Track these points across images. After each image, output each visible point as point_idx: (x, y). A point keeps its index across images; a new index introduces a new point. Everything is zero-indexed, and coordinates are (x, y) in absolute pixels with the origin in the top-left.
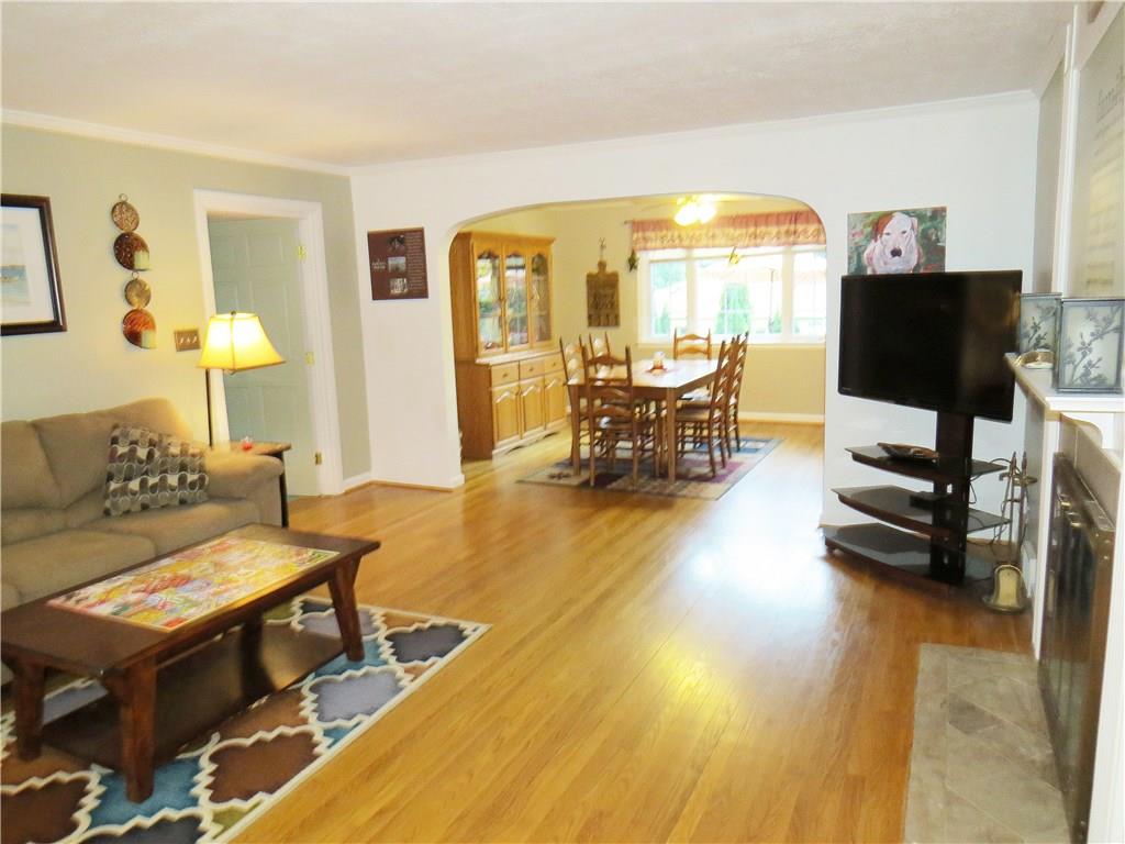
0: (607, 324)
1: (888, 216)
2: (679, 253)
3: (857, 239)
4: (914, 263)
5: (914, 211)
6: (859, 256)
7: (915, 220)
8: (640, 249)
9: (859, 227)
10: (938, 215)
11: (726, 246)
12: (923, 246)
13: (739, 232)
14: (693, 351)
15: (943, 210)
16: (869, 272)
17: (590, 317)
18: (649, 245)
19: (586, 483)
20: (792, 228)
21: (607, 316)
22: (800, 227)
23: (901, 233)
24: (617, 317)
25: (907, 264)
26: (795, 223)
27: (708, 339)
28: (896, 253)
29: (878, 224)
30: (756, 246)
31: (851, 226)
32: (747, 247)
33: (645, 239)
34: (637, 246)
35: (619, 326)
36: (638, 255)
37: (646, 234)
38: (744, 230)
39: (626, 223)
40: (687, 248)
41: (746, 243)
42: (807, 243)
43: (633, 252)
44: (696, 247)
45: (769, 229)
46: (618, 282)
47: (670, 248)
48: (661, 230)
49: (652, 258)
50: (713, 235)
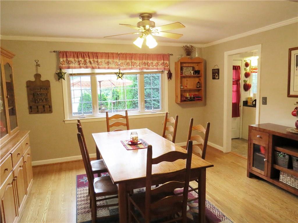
0: (44, 112)
2: (88, 71)
8: (65, 68)
11: (115, 68)
17: (30, 108)
18: (71, 65)
20: (146, 61)
21: (44, 106)
22: (150, 62)
24: (50, 107)
27: (126, 117)
30: (130, 69)
32: (125, 69)
33: (69, 63)
34: (64, 66)
35: (50, 111)
36: (64, 71)
37: (69, 59)
38: (124, 61)
39: (54, 52)
40: (93, 68)
41: (125, 67)
42: (153, 69)
43: (61, 69)
44: (99, 68)
45: (136, 61)
46: (50, 86)
47: (84, 68)
48: (78, 58)
49: (71, 73)
50: (108, 62)
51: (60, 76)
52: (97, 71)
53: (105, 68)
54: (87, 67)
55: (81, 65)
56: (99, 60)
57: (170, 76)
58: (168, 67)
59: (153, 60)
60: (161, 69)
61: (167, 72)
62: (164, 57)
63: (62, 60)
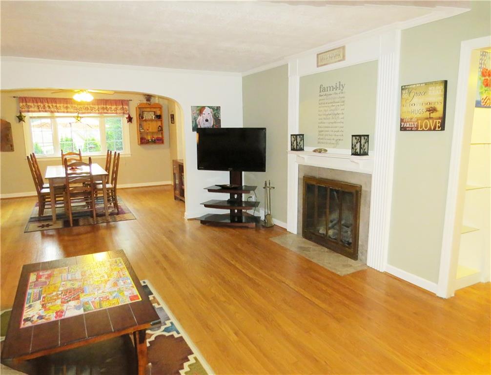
0: (7, 150)
1: (204, 108)
2: (48, 114)
3: (195, 115)
4: (212, 124)
5: (212, 107)
6: (196, 121)
7: (212, 110)
8: (25, 111)
9: (195, 111)
10: (218, 108)
11: (74, 113)
12: (214, 119)
13: (79, 106)
15: (220, 107)
16: (199, 127)
18: (30, 109)
20: (105, 106)
22: (108, 107)
23: (208, 114)
24: (12, 146)
25: (210, 124)
26: (106, 105)
27: (80, 154)
28: (207, 120)
29: (201, 110)
30: (89, 113)
31: (192, 111)
33: (28, 107)
34: (23, 110)
35: (13, 151)
36: (23, 114)
37: (28, 104)
38: (82, 106)
39: (14, 97)
40: (52, 112)
41: (84, 112)
42: (112, 113)
43: (21, 113)
44: (58, 112)
45: (94, 106)
46: (11, 127)
47: (43, 111)
48: (37, 103)
49: (31, 116)
50: (66, 107)
51: (20, 119)
52: (56, 114)
53: (64, 112)
54: (46, 111)
55: (40, 109)
56: (58, 105)
57: (130, 119)
58: (128, 112)
59: (111, 105)
60: (120, 113)
61: (127, 116)
62: (123, 102)
63: (21, 104)
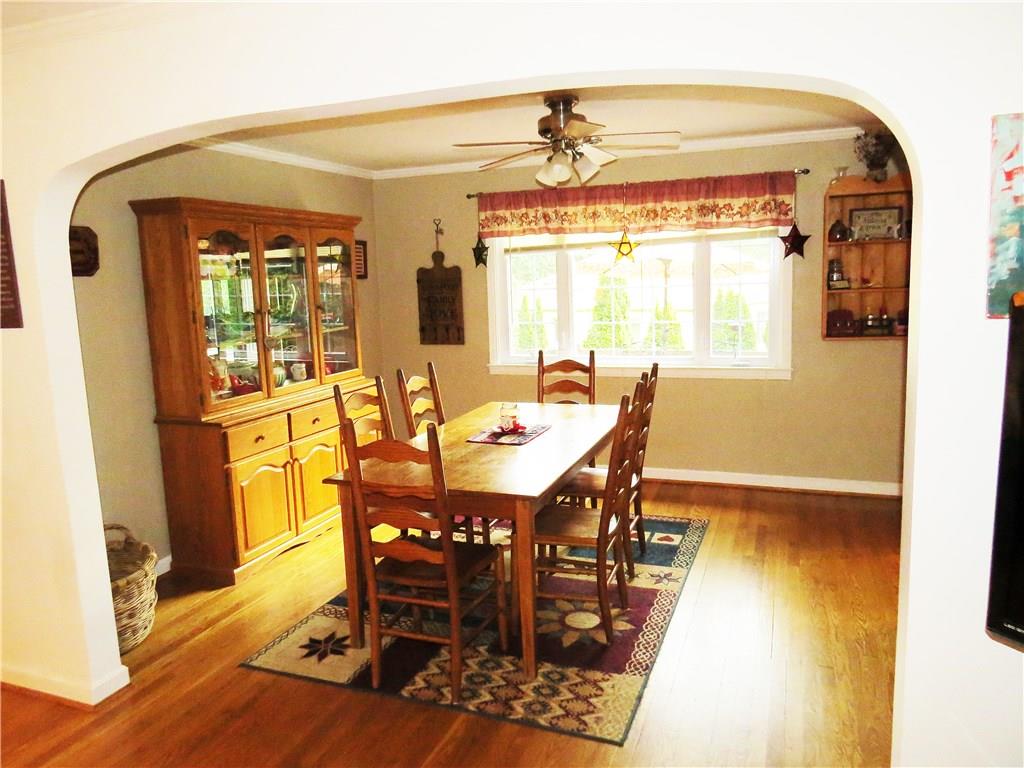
0: (446, 341)
2: (546, 239)
8: (491, 235)
11: (612, 230)
13: (630, 209)
14: (567, 387)
17: (422, 330)
18: (502, 228)
19: (361, 680)
20: (709, 202)
21: (447, 330)
22: (721, 202)
24: (460, 330)
26: (714, 195)
27: (589, 370)
30: (658, 228)
32: (642, 230)
33: (497, 221)
34: (486, 230)
35: (463, 343)
36: (488, 242)
37: (498, 213)
38: (639, 207)
40: (556, 231)
41: (642, 225)
42: (733, 224)
43: (481, 239)
44: (571, 231)
45: (675, 205)
46: (461, 282)
47: (533, 232)
48: (519, 207)
49: (507, 246)
50: (594, 214)
51: (480, 254)
52: (568, 239)
53: (586, 230)
54: (541, 231)
55: (526, 225)
56: (570, 210)
57: (795, 243)
58: (791, 215)
59: (732, 197)
60: (760, 223)
61: (785, 231)
62: (774, 184)
63: (483, 216)
